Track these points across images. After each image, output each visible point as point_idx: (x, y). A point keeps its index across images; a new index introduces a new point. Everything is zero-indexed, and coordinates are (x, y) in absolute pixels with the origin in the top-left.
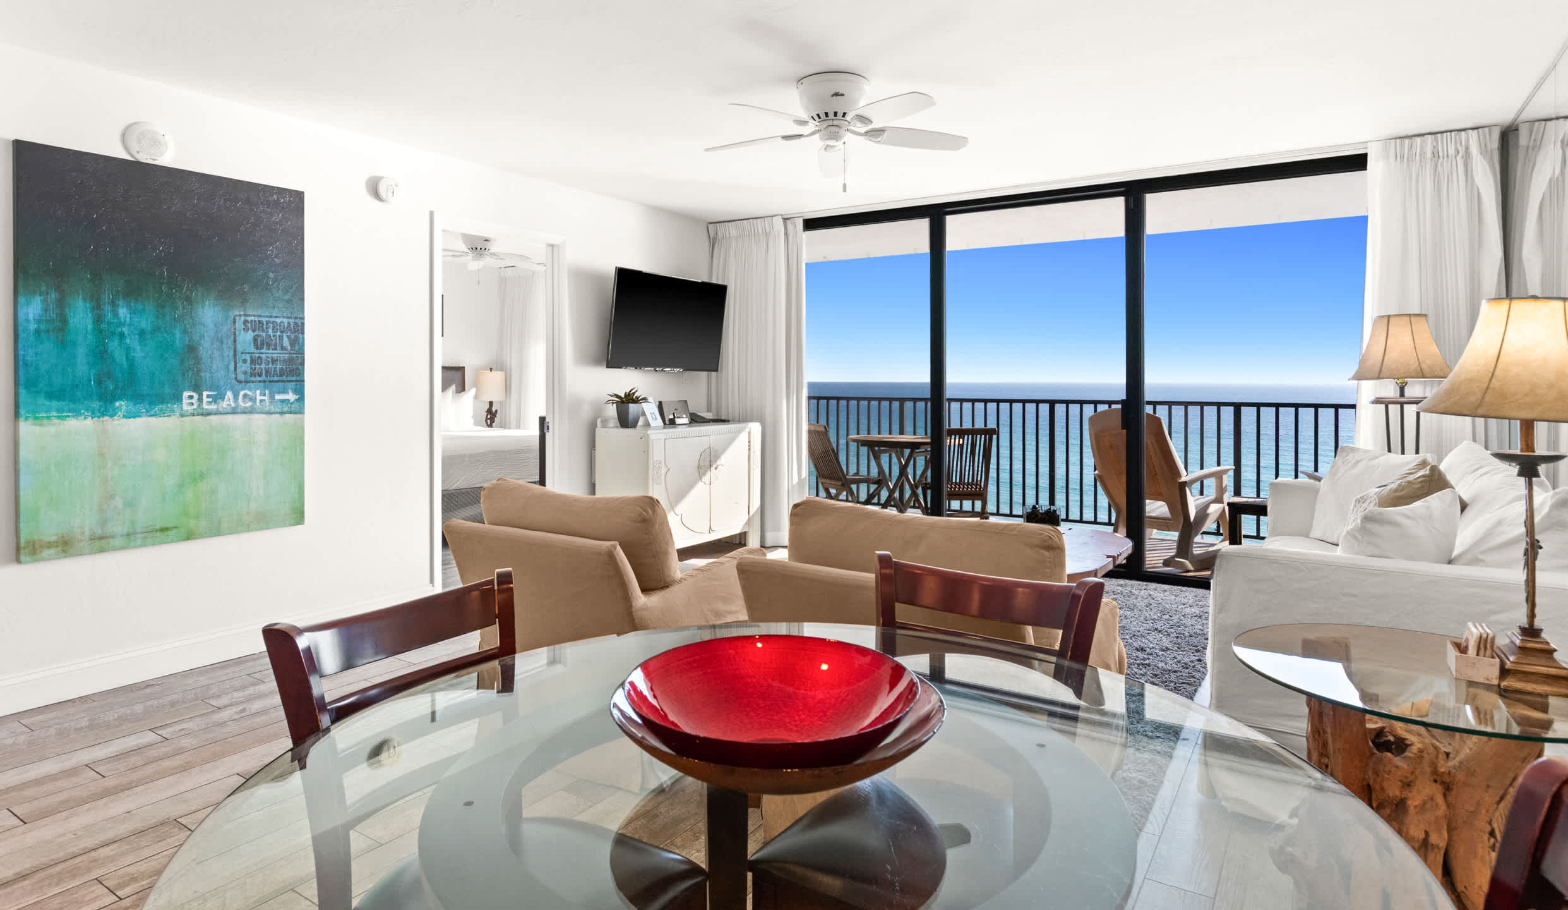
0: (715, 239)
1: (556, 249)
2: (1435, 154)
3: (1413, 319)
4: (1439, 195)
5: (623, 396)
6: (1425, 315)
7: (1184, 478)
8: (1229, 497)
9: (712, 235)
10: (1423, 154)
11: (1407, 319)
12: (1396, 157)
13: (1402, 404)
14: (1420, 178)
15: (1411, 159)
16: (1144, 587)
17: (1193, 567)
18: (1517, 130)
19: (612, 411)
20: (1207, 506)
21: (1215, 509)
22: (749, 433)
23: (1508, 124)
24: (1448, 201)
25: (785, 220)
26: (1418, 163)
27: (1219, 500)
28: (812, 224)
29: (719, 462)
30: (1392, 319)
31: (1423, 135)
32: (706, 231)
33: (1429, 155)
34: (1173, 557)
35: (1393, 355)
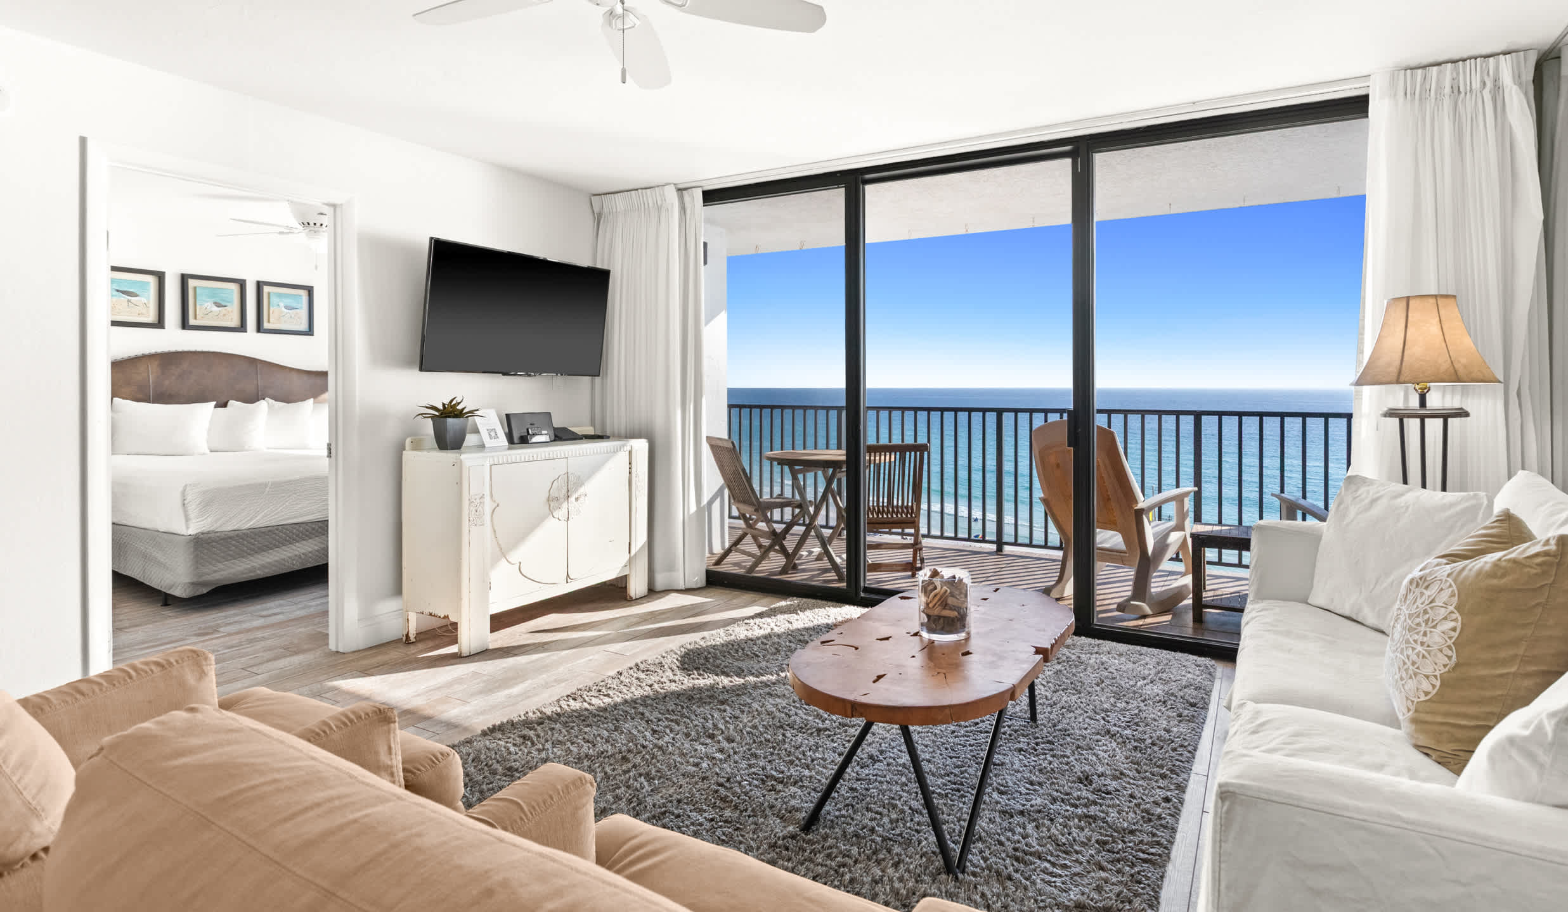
0: (600, 215)
1: (338, 210)
2: (1456, 90)
3: (1440, 301)
4: (1461, 143)
5: (441, 407)
6: (1454, 297)
7: (1142, 504)
8: (1191, 527)
9: (596, 210)
10: (1440, 87)
11: (1433, 301)
12: (1406, 94)
13: (1423, 418)
14: (1436, 123)
15: (1423, 97)
16: (1096, 649)
17: (1152, 610)
18: (1559, 57)
19: (428, 427)
20: (1167, 535)
21: (1175, 538)
22: (630, 452)
23: (1546, 48)
24: (1473, 151)
25: (680, 190)
26: (1433, 101)
27: (1180, 527)
28: (711, 197)
29: (582, 490)
30: (1412, 303)
31: (1439, 64)
32: (589, 204)
33: (1447, 90)
34: (1128, 600)
35: (1416, 350)
